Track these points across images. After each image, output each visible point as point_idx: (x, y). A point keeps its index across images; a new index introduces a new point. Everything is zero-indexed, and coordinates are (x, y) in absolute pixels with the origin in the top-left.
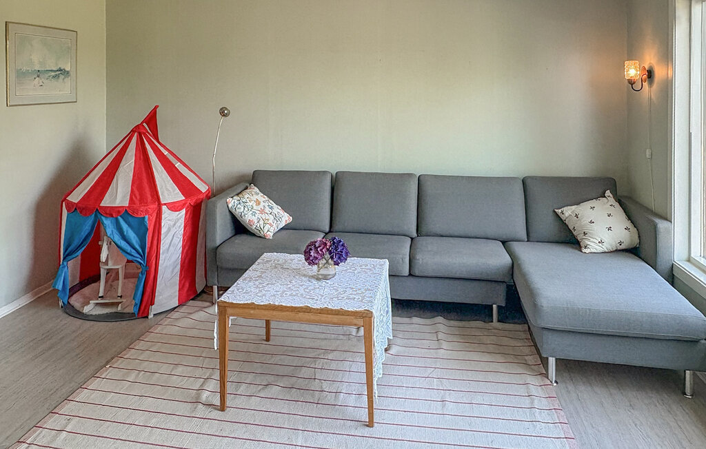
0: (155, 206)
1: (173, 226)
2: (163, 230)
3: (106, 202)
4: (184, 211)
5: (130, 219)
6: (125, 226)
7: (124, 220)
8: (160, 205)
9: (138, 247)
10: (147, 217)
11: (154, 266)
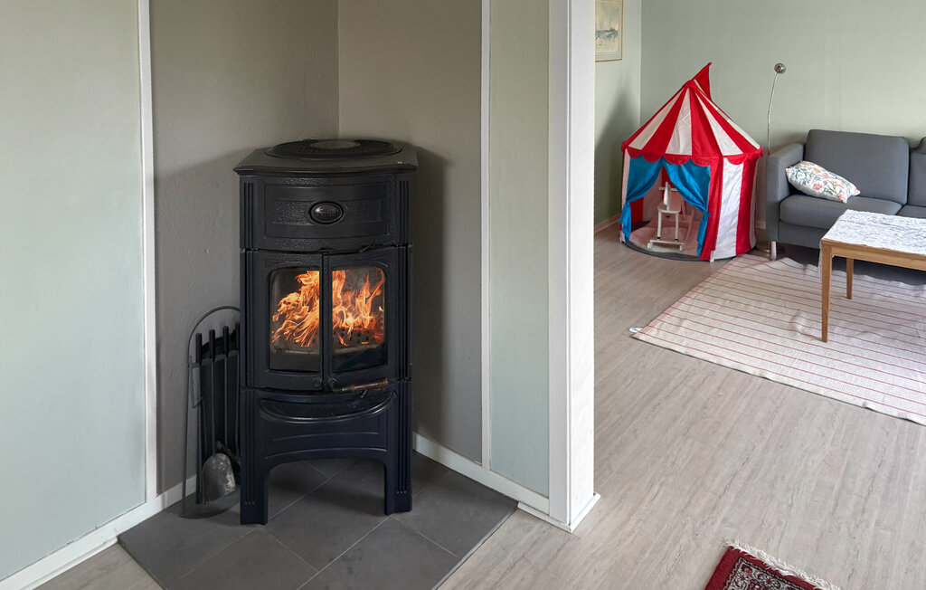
0: (717, 158)
1: (733, 178)
2: (725, 181)
3: (670, 150)
4: (742, 165)
5: (693, 168)
6: (687, 174)
7: (686, 167)
8: (721, 157)
9: (698, 194)
10: (709, 167)
11: (715, 213)
